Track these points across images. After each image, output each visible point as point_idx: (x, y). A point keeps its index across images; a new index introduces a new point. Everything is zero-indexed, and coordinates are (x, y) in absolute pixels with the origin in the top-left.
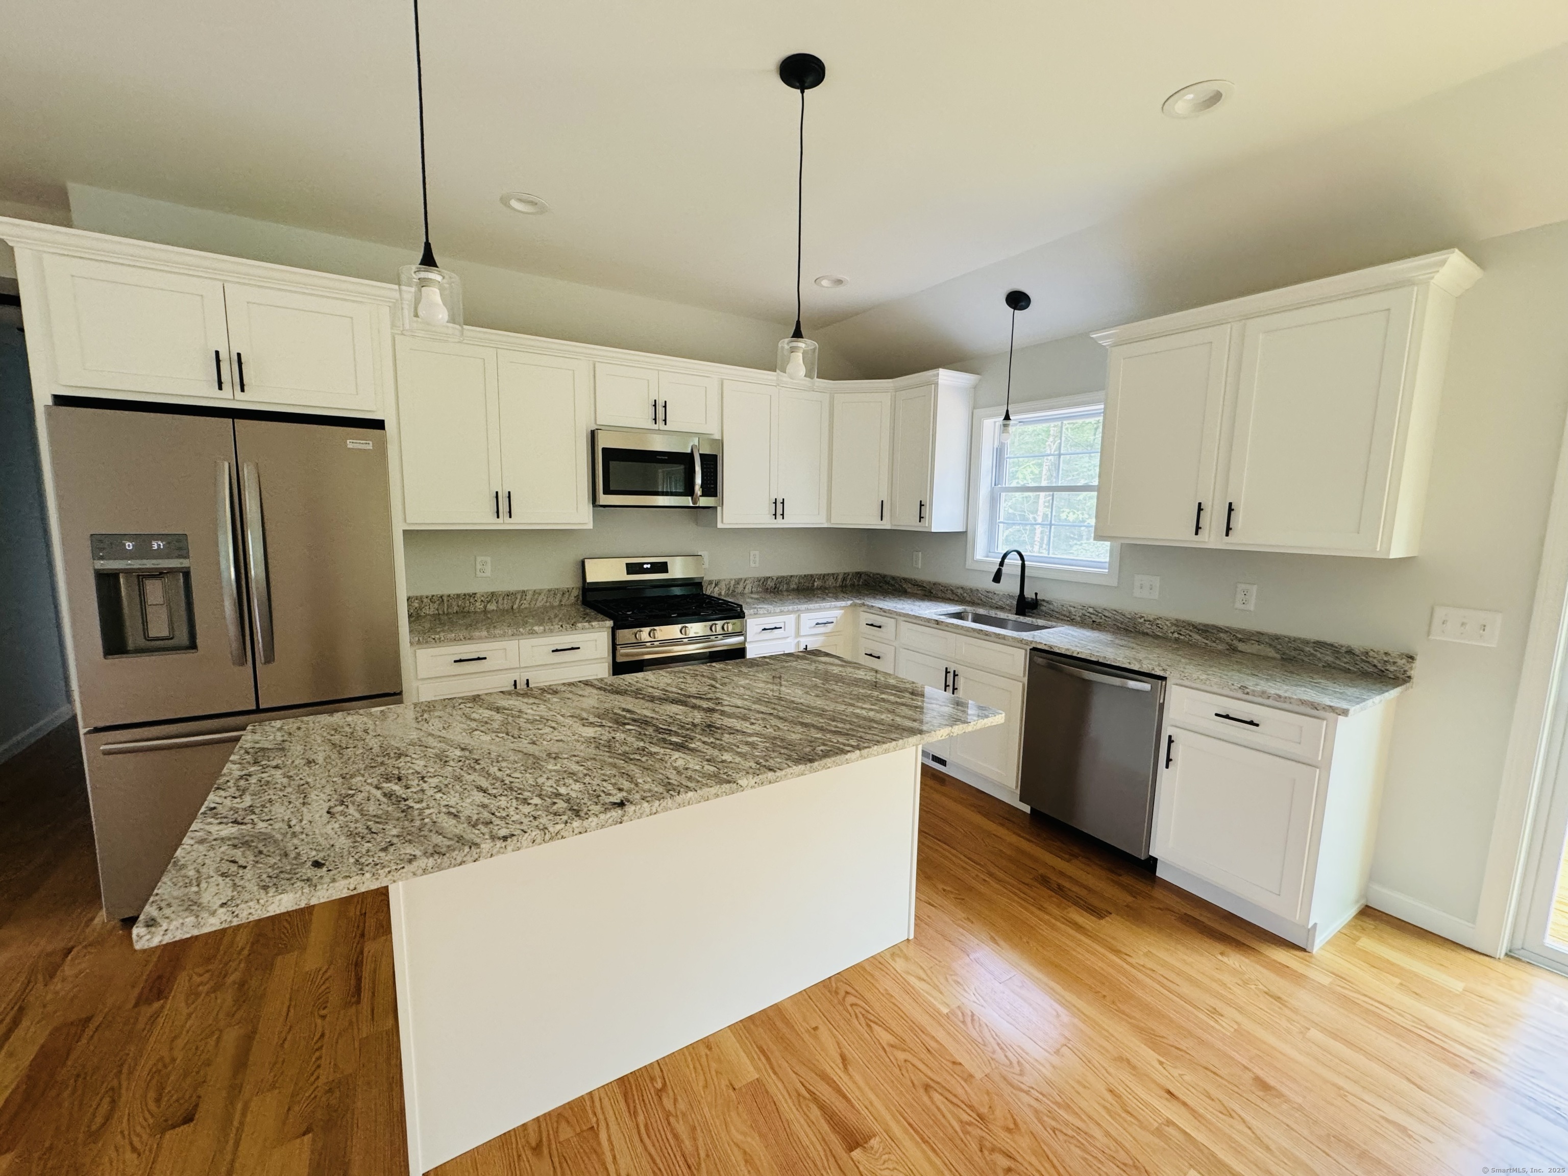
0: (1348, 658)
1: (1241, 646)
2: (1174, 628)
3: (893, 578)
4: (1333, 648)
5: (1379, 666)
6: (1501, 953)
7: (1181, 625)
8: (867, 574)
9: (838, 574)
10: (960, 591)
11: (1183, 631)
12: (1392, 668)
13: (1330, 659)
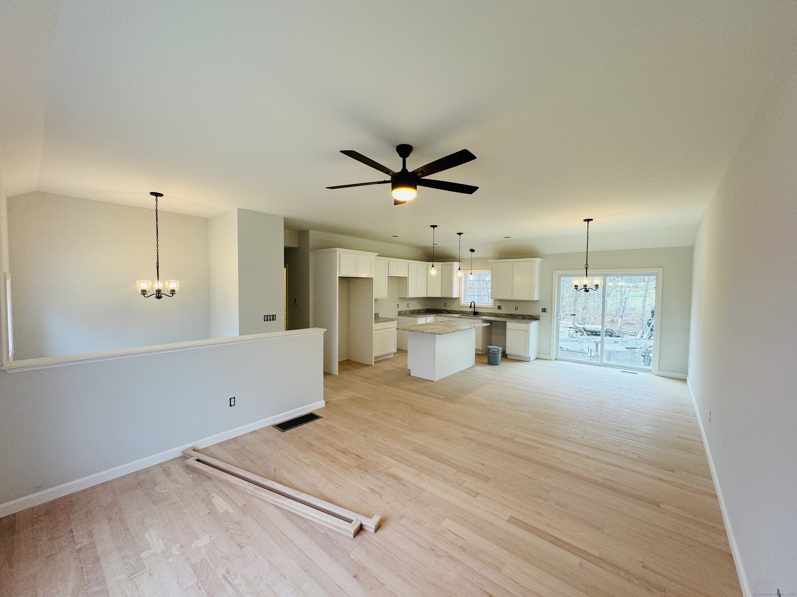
0: (532, 317)
1: (516, 317)
2: (505, 315)
3: (439, 310)
4: (530, 316)
5: (536, 318)
6: (554, 359)
7: (506, 314)
8: (430, 309)
9: (424, 309)
10: (458, 311)
11: (507, 315)
12: (537, 318)
13: (529, 318)
